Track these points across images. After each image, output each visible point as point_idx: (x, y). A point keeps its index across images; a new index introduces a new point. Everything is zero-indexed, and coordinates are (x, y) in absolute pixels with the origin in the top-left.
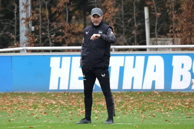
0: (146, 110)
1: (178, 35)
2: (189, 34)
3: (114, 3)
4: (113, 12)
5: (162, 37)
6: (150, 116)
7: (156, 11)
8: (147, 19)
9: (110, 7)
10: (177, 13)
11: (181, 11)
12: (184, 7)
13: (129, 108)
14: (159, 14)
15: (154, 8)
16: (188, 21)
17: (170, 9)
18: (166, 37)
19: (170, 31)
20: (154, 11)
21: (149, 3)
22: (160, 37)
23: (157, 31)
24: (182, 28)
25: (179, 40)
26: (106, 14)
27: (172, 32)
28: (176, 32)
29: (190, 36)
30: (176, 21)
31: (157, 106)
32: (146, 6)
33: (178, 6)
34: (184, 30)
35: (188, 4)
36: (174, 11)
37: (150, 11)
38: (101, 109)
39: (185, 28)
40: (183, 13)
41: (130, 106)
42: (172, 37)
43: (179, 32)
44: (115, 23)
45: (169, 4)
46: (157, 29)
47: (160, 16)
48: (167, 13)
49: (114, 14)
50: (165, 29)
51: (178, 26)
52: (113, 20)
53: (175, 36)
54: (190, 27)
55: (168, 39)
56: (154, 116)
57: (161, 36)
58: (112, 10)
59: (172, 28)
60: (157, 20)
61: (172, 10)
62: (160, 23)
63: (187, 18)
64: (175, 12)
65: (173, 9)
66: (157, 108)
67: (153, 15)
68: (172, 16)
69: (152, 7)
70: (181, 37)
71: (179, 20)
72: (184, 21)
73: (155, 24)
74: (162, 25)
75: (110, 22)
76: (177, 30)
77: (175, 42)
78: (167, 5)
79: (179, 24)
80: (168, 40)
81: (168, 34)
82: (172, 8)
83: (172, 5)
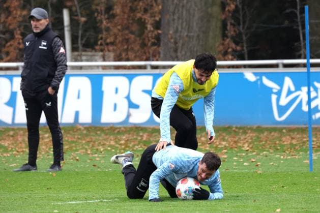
0: (67, 152)
1: (111, 48)
2: (126, 47)
3: (20, 4)
4: (20, 16)
6: (72, 160)
7: (79, 15)
8: (67, 26)
9: (15, 8)
10: (108, 18)
11: (114, 16)
12: (117, 10)
13: (43, 149)
14: (83, 19)
15: (76, 11)
16: (123, 29)
17: (98, 13)
18: (94, 51)
19: (99, 43)
20: (77, 15)
21: (69, 4)
22: (85, 51)
23: (81, 43)
24: (116, 38)
25: (112, 55)
26: (10, 18)
27: (101, 44)
28: (107, 44)
29: (127, 50)
30: (108, 29)
31: (82, 145)
32: (66, 7)
33: (109, 9)
34: (117, 41)
35: (123, 6)
36: (105, 15)
37: (72, 14)
38: (3, 151)
39: (120, 39)
40: (117, 18)
41: (44, 147)
42: (102, 50)
43: (112, 44)
44: (23, 31)
45: (97, 5)
46: (82, 39)
47: (86, 22)
48: (95, 18)
49: (21, 19)
50: (92, 40)
51: (111, 36)
52: (19, 27)
53: (106, 49)
54: (127, 37)
55: (96, 53)
56: (77, 160)
57: (88, 50)
58: (19, 13)
59: (102, 38)
60: (81, 27)
61: (101, 14)
62: (85, 31)
63: (122, 26)
64: (106, 16)
65: (103, 12)
66: (81, 149)
67: (75, 20)
68: (102, 22)
69: (74, 9)
70: (114, 51)
71: (111, 28)
72: (119, 30)
73: (78, 33)
74: (88, 34)
75: (15, 29)
76: (108, 41)
77: (106, 58)
78: (94, 7)
79: (112, 33)
80: (97, 55)
81: (97, 47)
82: (101, 10)
83: (102, 8)
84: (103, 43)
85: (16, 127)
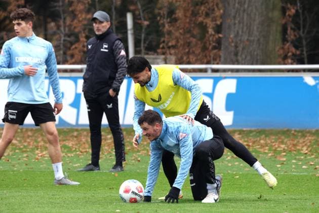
0: (129, 153)
1: (173, 51)
2: (187, 50)
3: (85, 7)
4: (85, 19)
5: (150, 55)
6: (134, 161)
7: (142, 19)
8: (131, 30)
9: (81, 12)
10: (170, 22)
11: (176, 20)
12: (179, 14)
13: (106, 149)
14: (146, 23)
15: (139, 15)
16: (185, 33)
17: (161, 17)
18: (156, 54)
19: (161, 46)
20: (140, 19)
21: (132, 8)
22: (147, 54)
23: (144, 47)
24: (178, 42)
25: (173, 58)
26: (76, 21)
27: (163, 48)
28: (169, 48)
29: (188, 53)
30: (169, 33)
31: (144, 146)
32: (129, 11)
33: (171, 12)
34: (179, 44)
35: (186, 10)
36: (167, 19)
37: (135, 18)
38: (67, 151)
39: (181, 42)
40: (179, 22)
41: (106, 148)
42: (164, 54)
43: (174, 47)
44: (87, 34)
45: (160, 9)
46: (145, 43)
47: (148, 26)
48: (158, 22)
49: (86, 22)
50: (154, 44)
51: (173, 40)
52: (84, 30)
53: (168, 52)
54: (188, 41)
55: (158, 57)
56: (139, 161)
57: (150, 53)
58: (84, 16)
59: (164, 42)
60: (143, 30)
61: (164, 18)
62: (148, 34)
63: (184, 30)
64: (169, 20)
65: (166, 16)
66: (143, 150)
67: (138, 23)
68: (164, 26)
69: (137, 12)
70: (175, 54)
71: (173, 31)
72: (180, 33)
73: (141, 36)
74: (150, 37)
75: (80, 32)
76: (170, 44)
77: (168, 61)
78: (156, 11)
79: (173, 37)
80: (159, 59)
81: (159, 51)
82: (164, 15)
83: (164, 11)
84: (166, 47)
85: (80, 128)
